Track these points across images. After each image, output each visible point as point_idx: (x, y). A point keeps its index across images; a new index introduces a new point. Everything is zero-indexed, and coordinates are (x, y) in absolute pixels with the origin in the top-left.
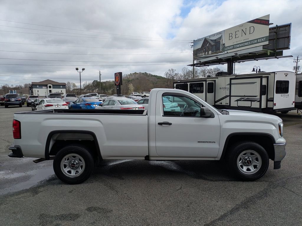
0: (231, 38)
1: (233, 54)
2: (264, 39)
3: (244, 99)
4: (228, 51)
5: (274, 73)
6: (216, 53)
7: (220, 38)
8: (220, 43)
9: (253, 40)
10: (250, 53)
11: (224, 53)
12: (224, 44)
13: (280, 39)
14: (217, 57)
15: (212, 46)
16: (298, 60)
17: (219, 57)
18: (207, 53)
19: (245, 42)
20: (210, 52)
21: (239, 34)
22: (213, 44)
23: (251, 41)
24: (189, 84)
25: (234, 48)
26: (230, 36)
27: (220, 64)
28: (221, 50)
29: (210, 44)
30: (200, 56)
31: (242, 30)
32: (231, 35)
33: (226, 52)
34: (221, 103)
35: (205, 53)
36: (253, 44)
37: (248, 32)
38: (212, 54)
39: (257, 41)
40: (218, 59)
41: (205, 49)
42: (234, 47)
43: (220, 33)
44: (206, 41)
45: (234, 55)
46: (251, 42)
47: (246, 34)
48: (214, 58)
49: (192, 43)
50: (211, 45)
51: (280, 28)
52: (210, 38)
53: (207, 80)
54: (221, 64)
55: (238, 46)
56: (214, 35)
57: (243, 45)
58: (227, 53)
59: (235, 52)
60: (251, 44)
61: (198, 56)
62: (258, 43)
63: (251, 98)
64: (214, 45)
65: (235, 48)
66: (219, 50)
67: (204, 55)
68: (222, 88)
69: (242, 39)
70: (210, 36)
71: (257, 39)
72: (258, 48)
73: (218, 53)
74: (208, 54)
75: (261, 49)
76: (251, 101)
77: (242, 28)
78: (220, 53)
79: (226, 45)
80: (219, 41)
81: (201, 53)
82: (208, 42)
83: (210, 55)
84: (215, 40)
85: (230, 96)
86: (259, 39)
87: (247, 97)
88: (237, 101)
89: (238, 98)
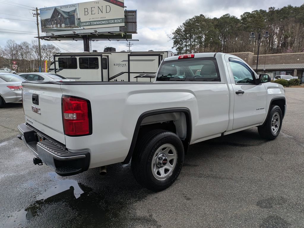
0: (86, 13)
1: (92, 31)
2: (120, 20)
3: (144, 76)
4: (84, 27)
5: (167, 52)
6: (70, 27)
7: (74, 11)
8: (74, 17)
9: (110, 20)
10: (109, 32)
11: (79, 28)
12: (79, 19)
13: (129, 23)
14: (74, 32)
15: (66, 19)
16: (130, 45)
17: (77, 32)
18: (59, 25)
19: (102, 21)
20: (63, 25)
21: (95, 10)
22: (65, 16)
23: (108, 20)
24: (78, 58)
25: (90, 25)
26: (86, 12)
27: (73, 40)
28: (76, 25)
29: (62, 15)
30: (50, 28)
31: (98, 7)
32: (86, 10)
33: (82, 28)
34: (116, 80)
35: (57, 25)
36: (110, 23)
37: (104, 11)
38: (65, 27)
39: (114, 21)
40: (75, 34)
41: (57, 21)
42: (90, 23)
43: (73, 5)
44: (56, 11)
45: (94, 32)
46: (109, 22)
47: (102, 12)
48: (71, 32)
49: (34, 10)
50: (64, 17)
51: (129, 13)
52: (61, 9)
53: (103, 55)
54: (75, 40)
55: (95, 23)
56: (66, 6)
57: (100, 23)
58: (84, 29)
59: (95, 29)
60: (108, 24)
61: (47, 28)
62: (114, 23)
63: (150, 75)
64: (68, 18)
65: (92, 25)
66: (74, 24)
67: (56, 27)
68: (117, 65)
69: (98, 16)
70: (61, 7)
71: (114, 19)
72: (115, 28)
73: (73, 28)
74: (60, 27)
75: (118, 29)
76: (151, 77)
77: (98, 5)
78: (75, 27)
79: (82, 20)
80: (73, 14)
81: (52, 24)
82: (59, 13)
83: (63, 28)
84: (69, 12)
85: (129, 73)
86: (116, 19)
87: (146, 74)
88: (137, 77)
89: (138, 75)
